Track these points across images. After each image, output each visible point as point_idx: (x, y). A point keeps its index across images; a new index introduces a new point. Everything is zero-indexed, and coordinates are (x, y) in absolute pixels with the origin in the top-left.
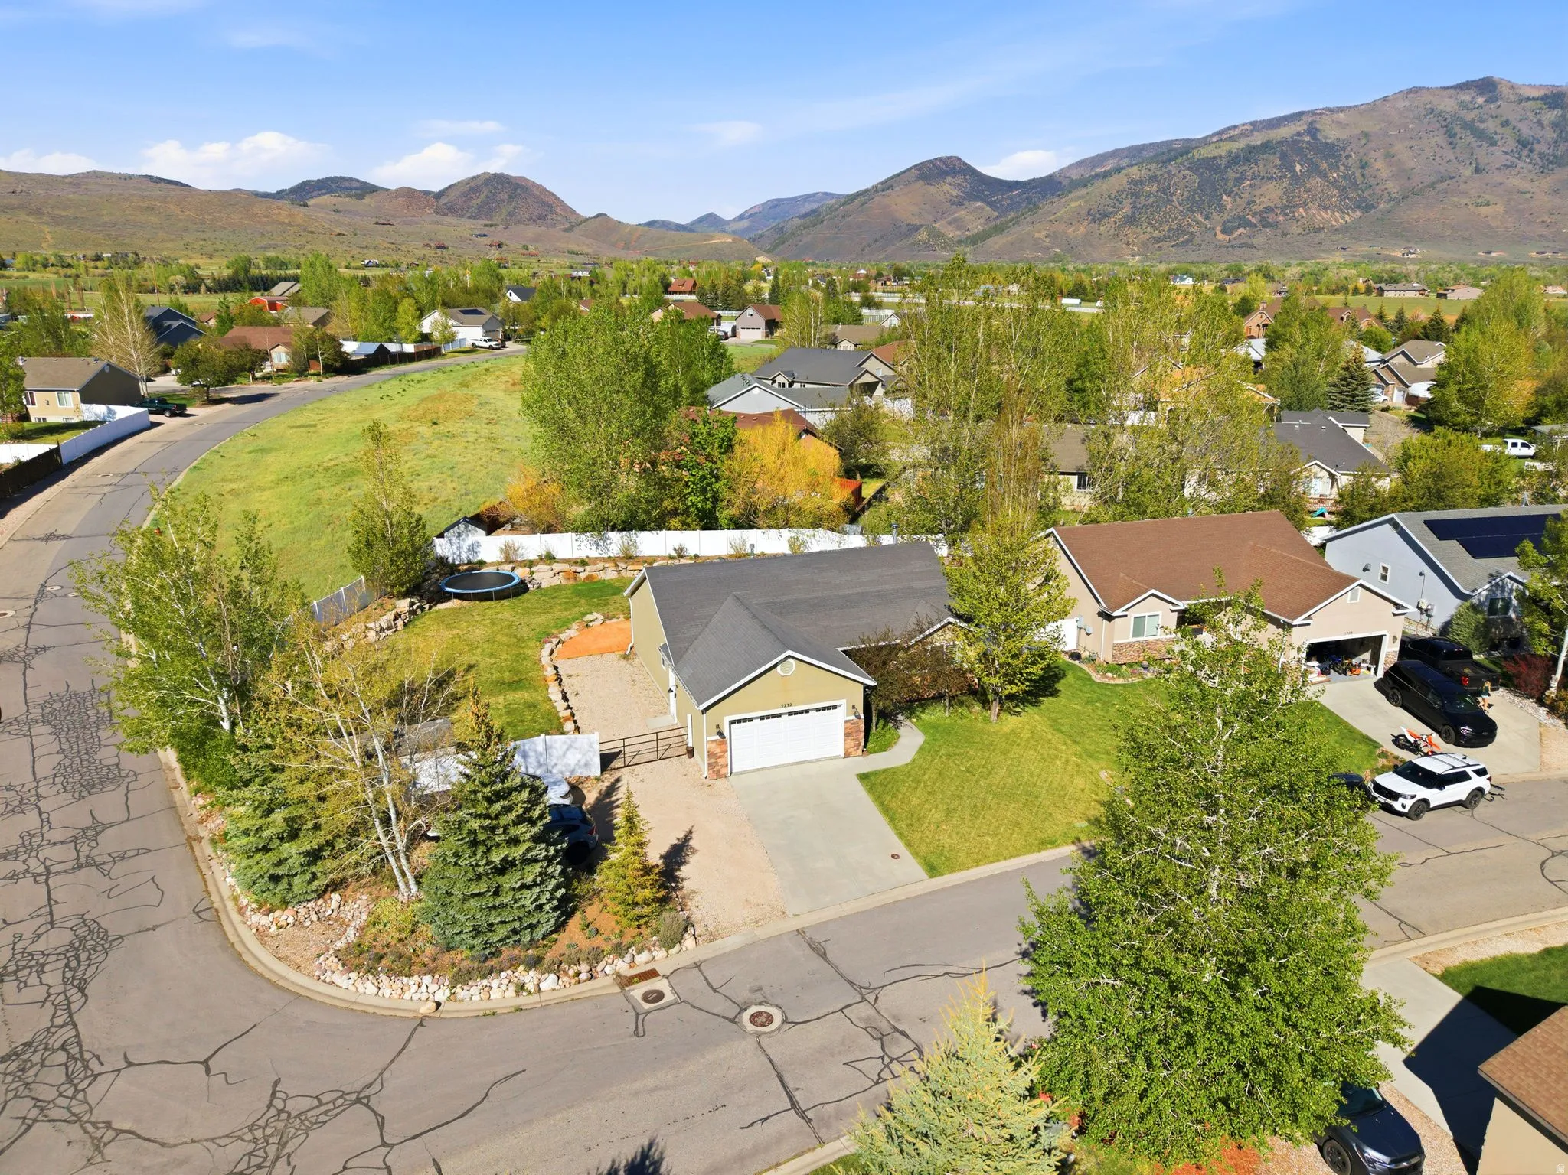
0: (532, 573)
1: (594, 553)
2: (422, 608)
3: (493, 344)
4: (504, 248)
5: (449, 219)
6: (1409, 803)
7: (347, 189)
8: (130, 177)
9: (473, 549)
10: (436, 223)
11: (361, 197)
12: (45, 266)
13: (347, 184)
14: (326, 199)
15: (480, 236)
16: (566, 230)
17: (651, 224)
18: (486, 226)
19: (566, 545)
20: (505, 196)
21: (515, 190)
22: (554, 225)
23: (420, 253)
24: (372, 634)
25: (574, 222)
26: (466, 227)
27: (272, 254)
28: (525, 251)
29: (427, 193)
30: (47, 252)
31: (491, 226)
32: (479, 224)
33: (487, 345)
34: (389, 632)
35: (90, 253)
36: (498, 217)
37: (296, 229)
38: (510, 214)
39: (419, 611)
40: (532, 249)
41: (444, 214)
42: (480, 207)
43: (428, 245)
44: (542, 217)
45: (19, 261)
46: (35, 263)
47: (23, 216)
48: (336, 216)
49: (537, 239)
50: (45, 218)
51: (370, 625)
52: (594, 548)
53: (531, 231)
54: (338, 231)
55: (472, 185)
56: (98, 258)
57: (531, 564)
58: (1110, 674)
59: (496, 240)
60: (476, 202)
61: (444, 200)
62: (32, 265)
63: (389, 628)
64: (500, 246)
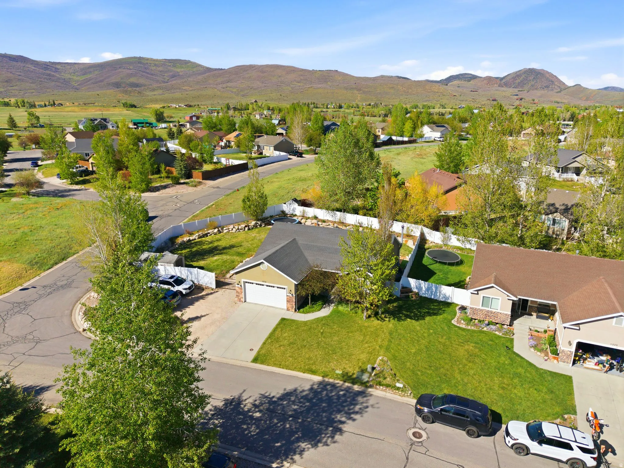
0: (306, 222)
1: (331, 219)
2: (261, 226)
3: (441, 139)
4: (523, 100)
5: (504, 89)
6: (512, 442)
7: (466, 78)
8: (392, 77)
9: (294, 210)
10: (497, 90)
11: (469, 81)
12: (352, 107)
13: (467, 76)
14: (456, 82)
15: (515, 95)
16: (557, 92)
17: (606, 89)
18: (519, 91)
19: (322, 214)
20: (531, 78)
21: (537, 75)
22: (552, 90)
23: (483, 103)
24: (234, 230)
25: (562, 87)
26: (509, 91)
27: (425, 103)
28: (532, 102)
29: (497, 78)
30: (354, 104)
31: (521, 91)
32: (516, 91)
33: (439, 139)
34: (241, 231)
35: (368, 103)
36: (526, 88)
37: (440, 94)
38: (532, 86)
39: (259, 226)
40: (536, 101)
41: (503, 87)
42: (519, 83)
43: (489, 99)
44: (547, 87)
45: (345, 106)
46: (350, 106)
47: (355, 91)
48: (457, 89)
49: (540, 97)
50: (361, 92)
51: (236, 227)
52: (331, 217)
53: (539, 93)
54: (455, 94)
55: (518, 74)
56: (370, 105)
57: (308, 218)
58: (462, 321)
59: (520, 97)
60: (518, 81)
61: (504, 81)
62: (348, 108)
63: (241, 229)
64: (521, 99)
